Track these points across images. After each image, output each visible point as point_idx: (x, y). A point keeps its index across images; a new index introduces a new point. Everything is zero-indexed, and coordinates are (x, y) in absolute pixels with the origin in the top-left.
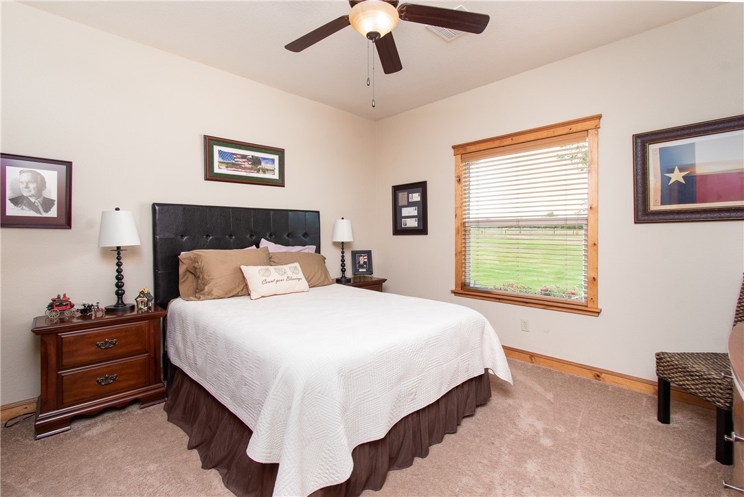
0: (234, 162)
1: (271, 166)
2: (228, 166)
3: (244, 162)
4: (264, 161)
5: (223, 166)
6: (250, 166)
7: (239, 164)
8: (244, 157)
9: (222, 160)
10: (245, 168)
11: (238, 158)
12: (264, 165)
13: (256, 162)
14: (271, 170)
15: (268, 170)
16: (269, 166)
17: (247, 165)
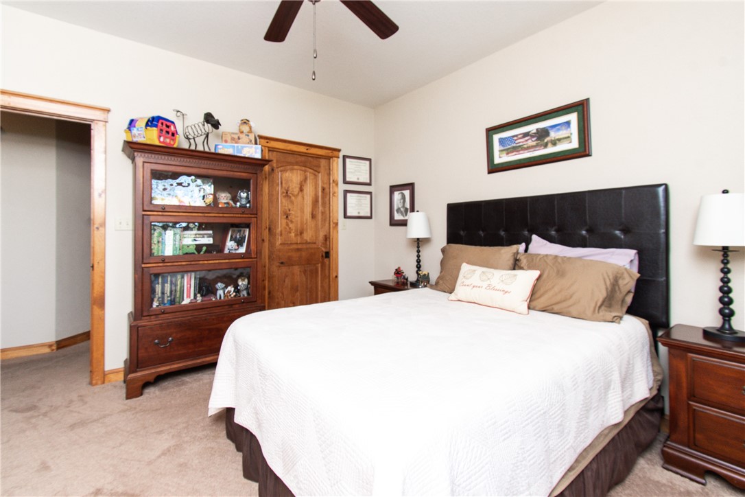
0: (515, 145)
1: (565, 132)
2: (509, 151)
3: (527, 140)
4: (555, 129)
5: (504, 154)
6: (534, 143)
7: (520, 146)
8: (526, 135)
9: (502, 148)
10: (528, 148)
11: (520, 138)
12: (553, 135)
13: (542, 134)
14: (566, 138)
15: (559, 140)
16: (562, 133)
17: (531, 143)
